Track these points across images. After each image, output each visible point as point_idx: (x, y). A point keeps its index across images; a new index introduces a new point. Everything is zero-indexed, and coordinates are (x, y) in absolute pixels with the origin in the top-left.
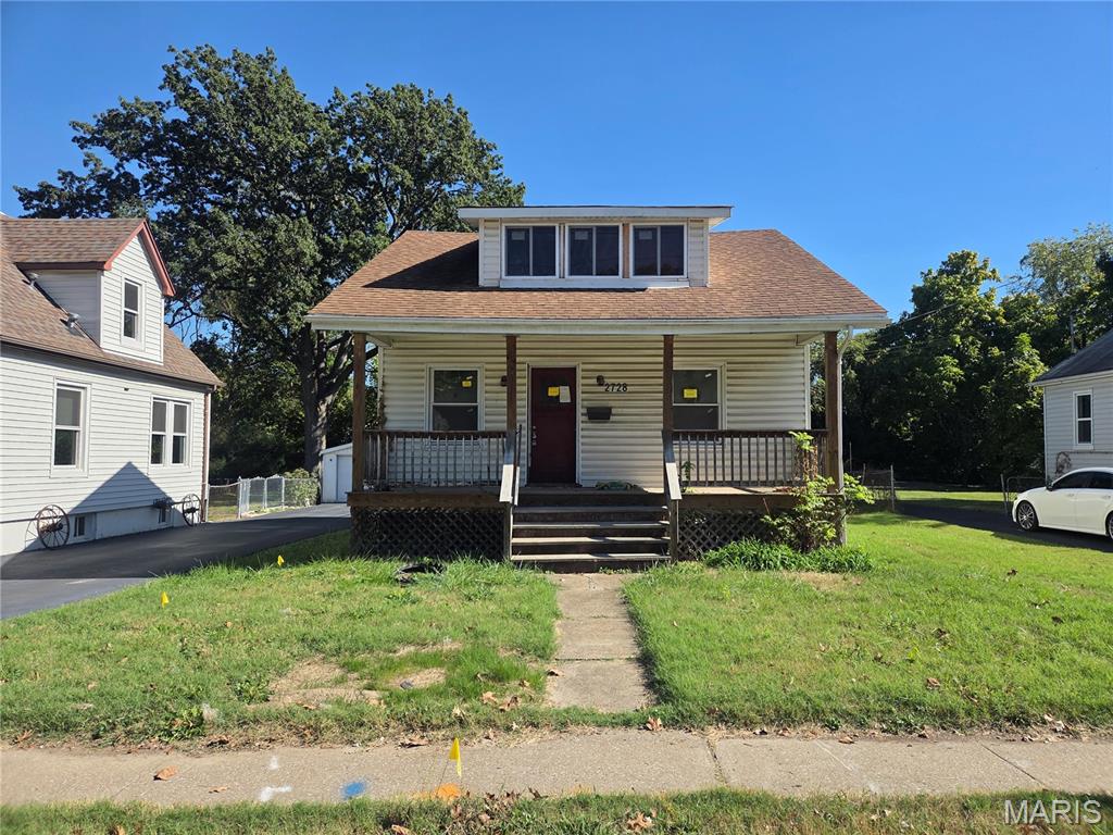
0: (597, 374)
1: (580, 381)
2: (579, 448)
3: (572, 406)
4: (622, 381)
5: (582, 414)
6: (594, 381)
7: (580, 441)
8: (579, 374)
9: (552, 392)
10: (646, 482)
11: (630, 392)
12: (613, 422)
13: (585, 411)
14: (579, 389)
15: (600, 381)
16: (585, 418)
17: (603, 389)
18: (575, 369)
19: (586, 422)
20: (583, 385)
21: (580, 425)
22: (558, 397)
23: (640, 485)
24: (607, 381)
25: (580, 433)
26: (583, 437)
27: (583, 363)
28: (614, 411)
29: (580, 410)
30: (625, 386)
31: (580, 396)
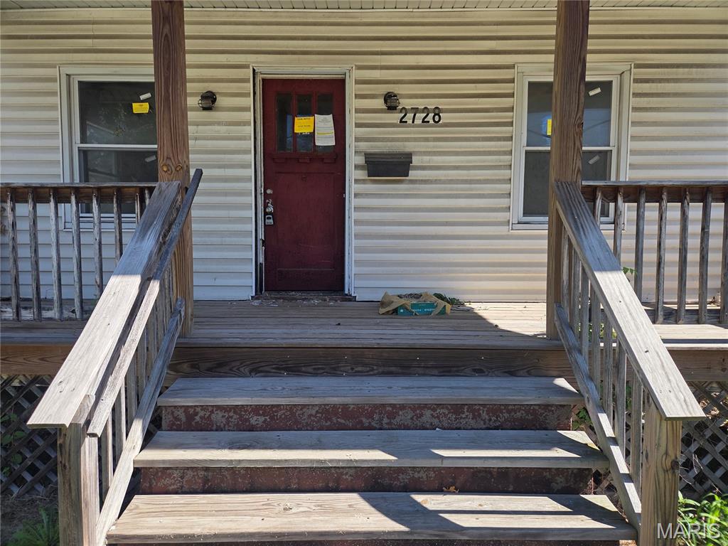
0: (385, 89)
1: (352, 103)
2: (351, 228)
3: (338, 153)
4: (431, 103)
5: (357, 167)
6: (379, 103)
7: (351, 216)
8: (351, 89)
9: (302, 125)
10: (472, 292)
11: (446, 125)
12: (412, 182)
13: (361, 160)
14: (351, 119)
15: (391, 102)
16: (362, 174)
17: (395, 117)
18: (343, 82)
19: (364, 181)
20: (357, 111)
21: (352, 188)
22: (312, 135)
23: (461, 298)
24: (405, 103)
25: (351, 202)
26: (357, 209)
27: (359, 68)
28: (416, 160)
29: (353, 160)
30: (437, 112)
31: (351, 132)
